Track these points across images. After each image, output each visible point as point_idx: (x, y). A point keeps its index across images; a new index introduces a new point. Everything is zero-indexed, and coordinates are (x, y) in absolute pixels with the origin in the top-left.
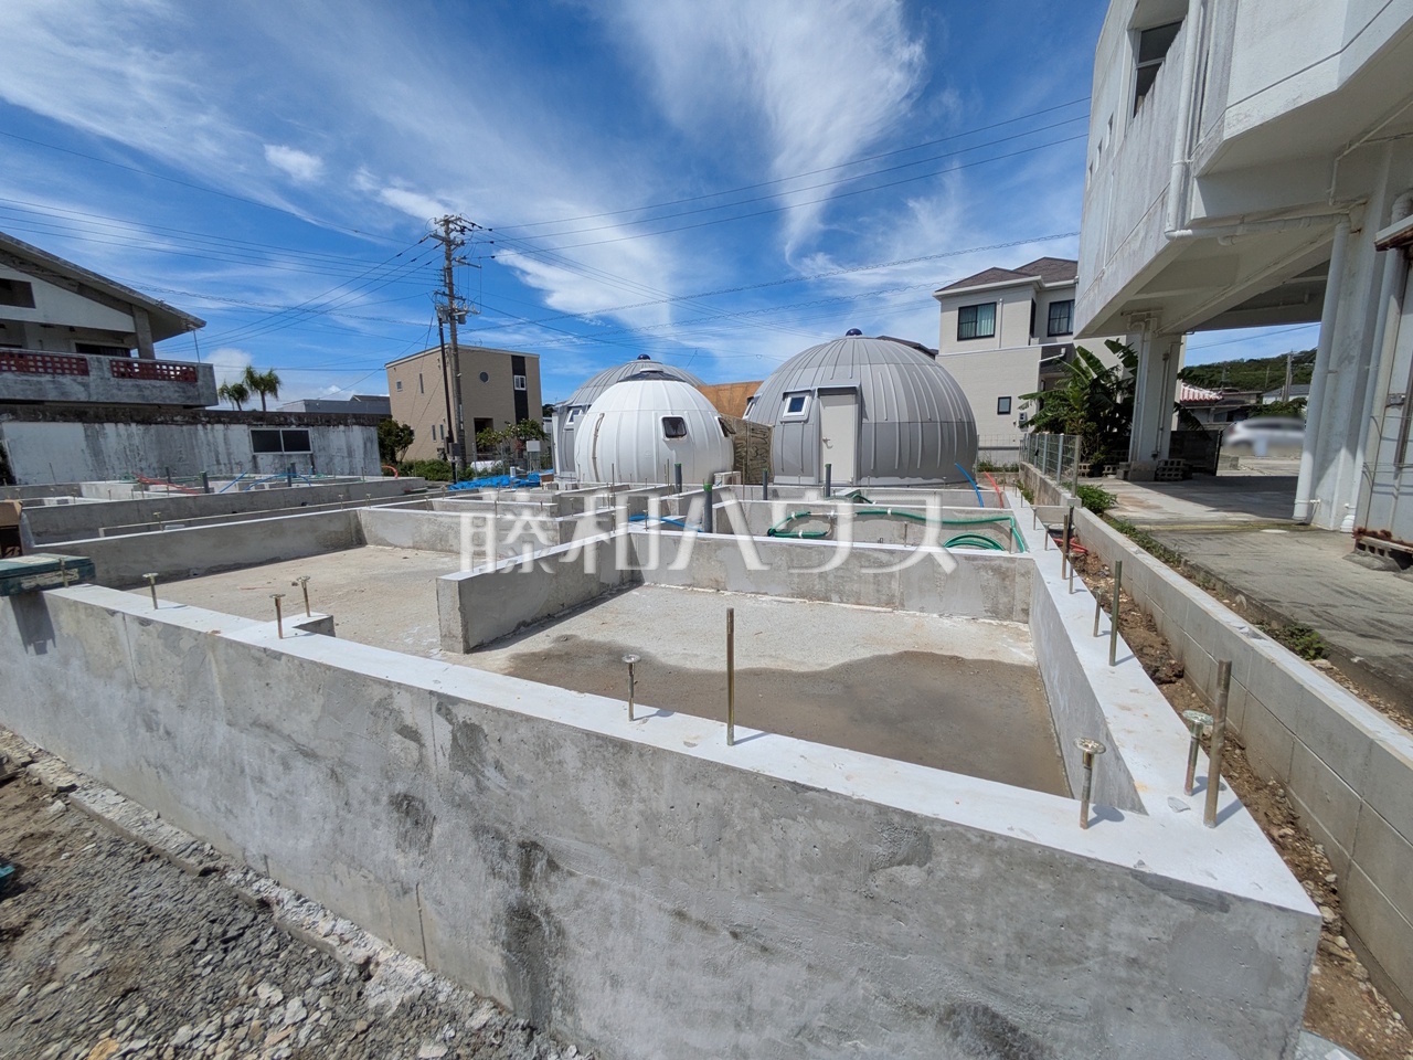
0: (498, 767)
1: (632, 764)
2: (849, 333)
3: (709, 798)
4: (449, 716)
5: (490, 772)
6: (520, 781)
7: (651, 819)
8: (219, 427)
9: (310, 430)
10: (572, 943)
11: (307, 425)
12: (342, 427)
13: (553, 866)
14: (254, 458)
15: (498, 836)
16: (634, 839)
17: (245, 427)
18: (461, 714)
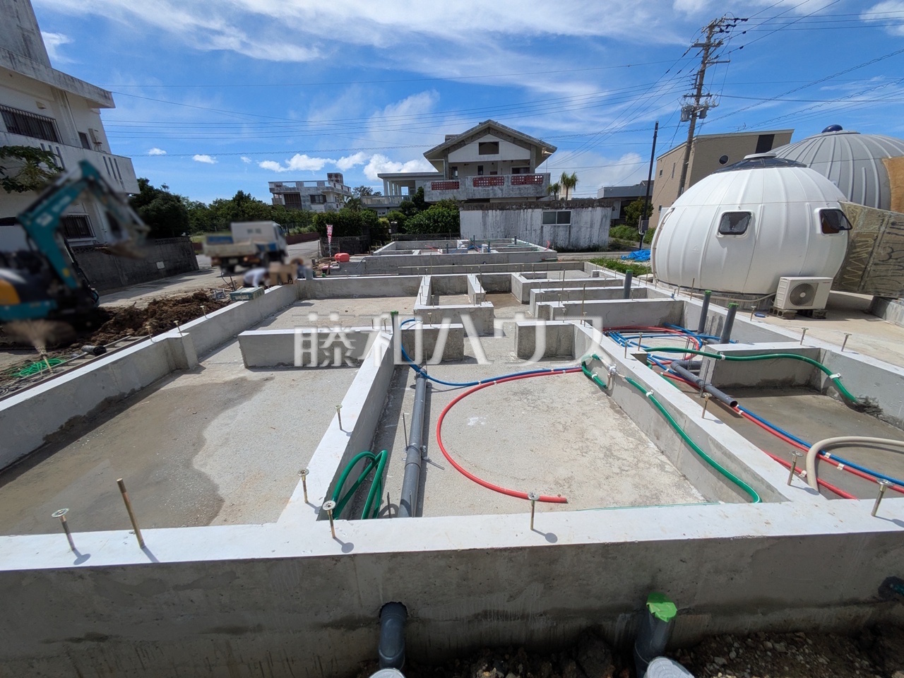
8: (530, 210)
9: (572, 211)
11: (571, 208)
12: (590, 209)
14: (542, 227)
17: (541, 210)
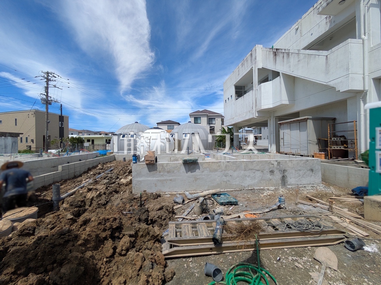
0: (282, 164)
1: (292, 161)
2: (189, 122)
3: (297, 162)
4: (277, 162)
5: (281, 165)
6: (284, 165)
7: (294, 164)
10: (287, 177)
13: (286, 171)
15: (281, 170)
16: (292, 166)
18: (278, 161)
